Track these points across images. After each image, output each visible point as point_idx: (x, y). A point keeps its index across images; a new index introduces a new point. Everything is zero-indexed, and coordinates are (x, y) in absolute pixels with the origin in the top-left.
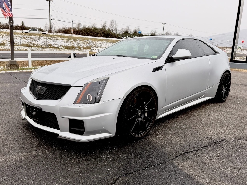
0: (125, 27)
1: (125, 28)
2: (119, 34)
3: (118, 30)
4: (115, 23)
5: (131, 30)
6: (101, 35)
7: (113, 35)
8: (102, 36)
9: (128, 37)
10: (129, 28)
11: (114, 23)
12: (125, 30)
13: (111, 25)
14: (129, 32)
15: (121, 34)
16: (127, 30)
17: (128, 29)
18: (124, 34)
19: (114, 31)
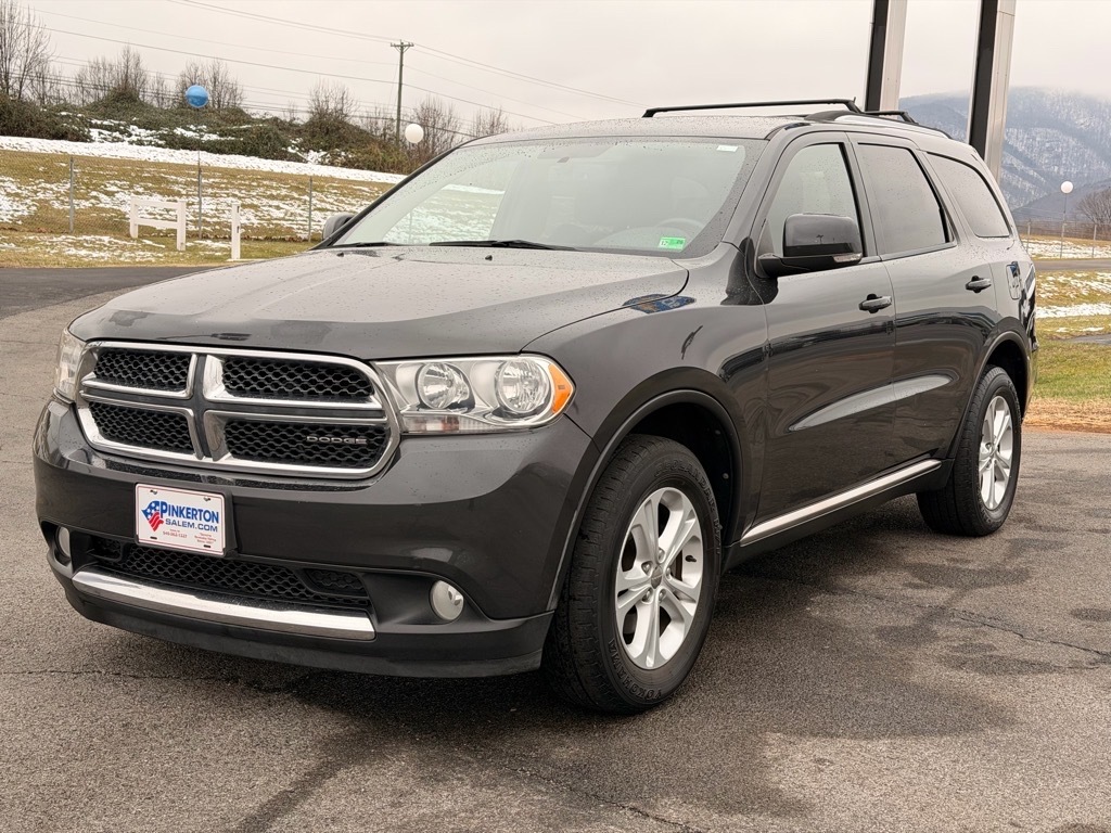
0: (114, 57)
1: (114, 62)
2: (65, 109)
3: (58, 81)
4: (28, 25)
5: (160, 82)
7: (10, 113)
9: (134, 129)
10: (143, 65)
11: (22, 27)
12: (111, 80)
14: (147, 97)
15: (81, 111)
16: (127, 80)
17: (132, 71)
18: (102, 109)
19: (17, 86)
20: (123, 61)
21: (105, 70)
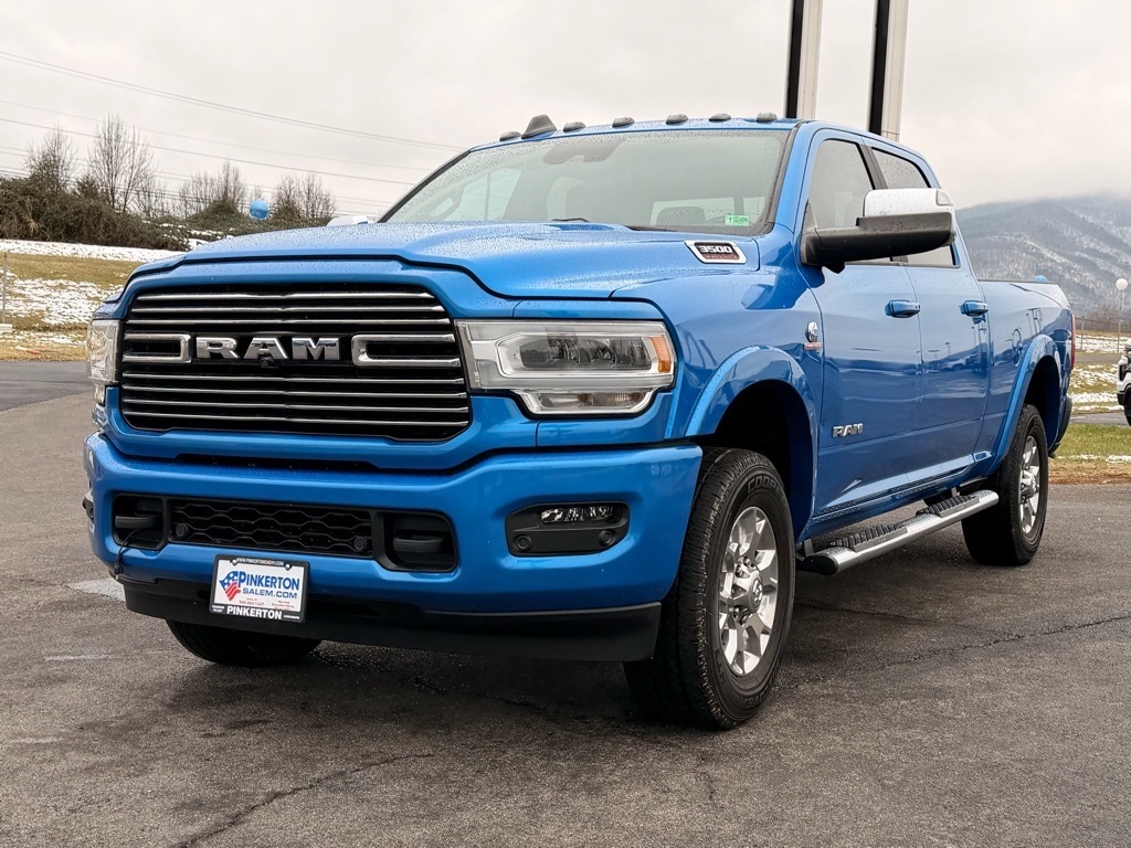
2: (167, 221)
3: (162, 195)
4: (133, 143)
5: (258, 195)
6: (21, 221)
7: (115, 226)
8: (28, 228)
10: (241, 179)
11: (127, 146)
12: (213, 194)
13: (99, 158)
14: (244, 209)
15: (182, 222)
16: (225, 194)
17: (231, 185)
18: (202, 221)
19: (122, 200)
20: (223, 176)
21: (206, 184)
